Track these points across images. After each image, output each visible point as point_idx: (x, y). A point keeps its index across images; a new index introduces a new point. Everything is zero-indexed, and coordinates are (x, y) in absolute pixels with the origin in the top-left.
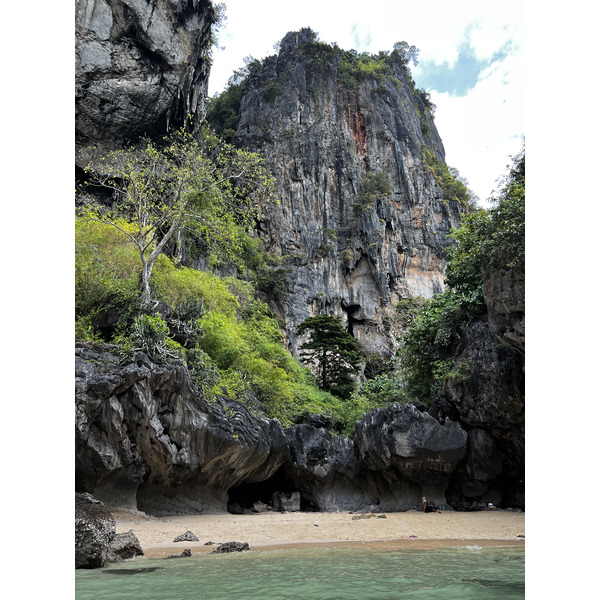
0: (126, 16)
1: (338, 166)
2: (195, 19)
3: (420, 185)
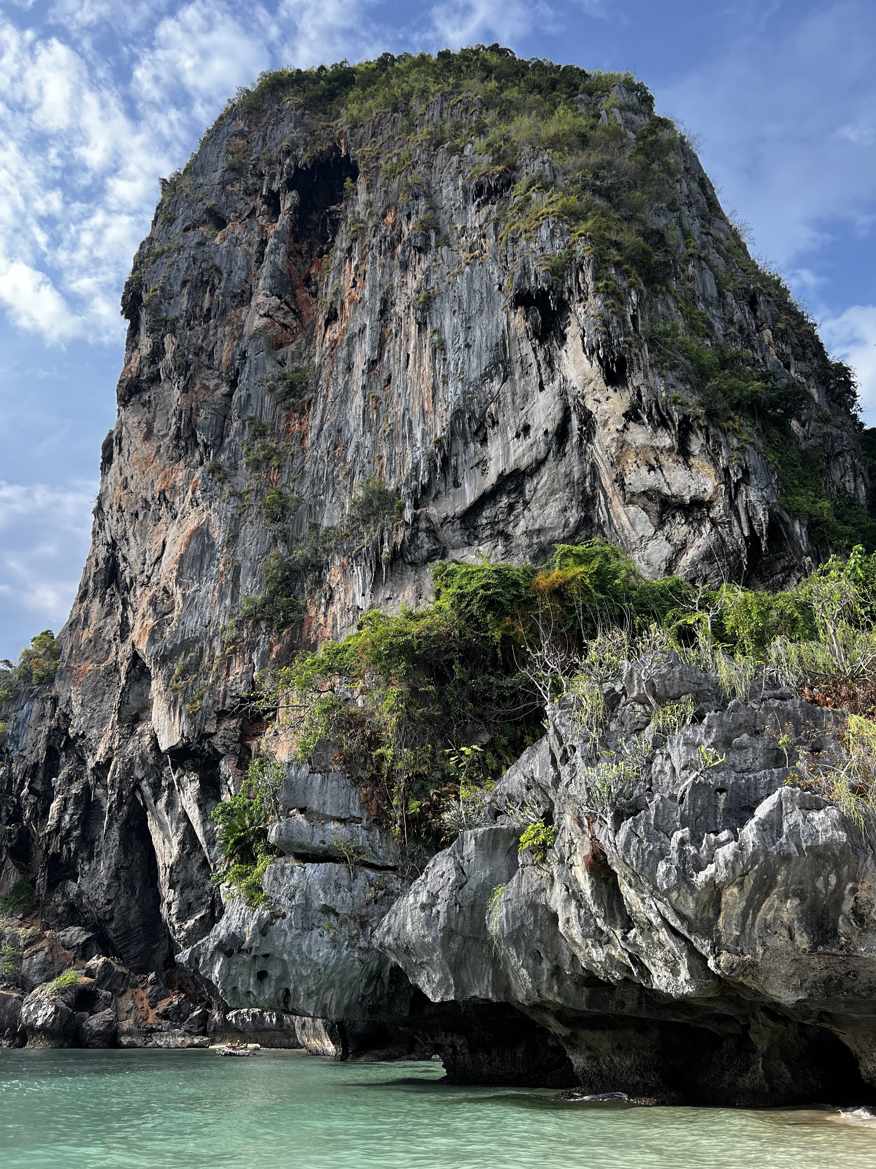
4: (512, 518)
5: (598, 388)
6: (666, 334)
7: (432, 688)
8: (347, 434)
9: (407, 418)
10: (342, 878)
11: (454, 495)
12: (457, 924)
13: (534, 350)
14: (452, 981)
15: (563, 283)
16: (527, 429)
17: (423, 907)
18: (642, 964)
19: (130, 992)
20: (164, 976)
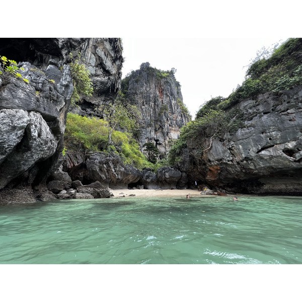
0: (99, 59)
1: (155, 102)
2: (118, 61)
3: (176, 109)
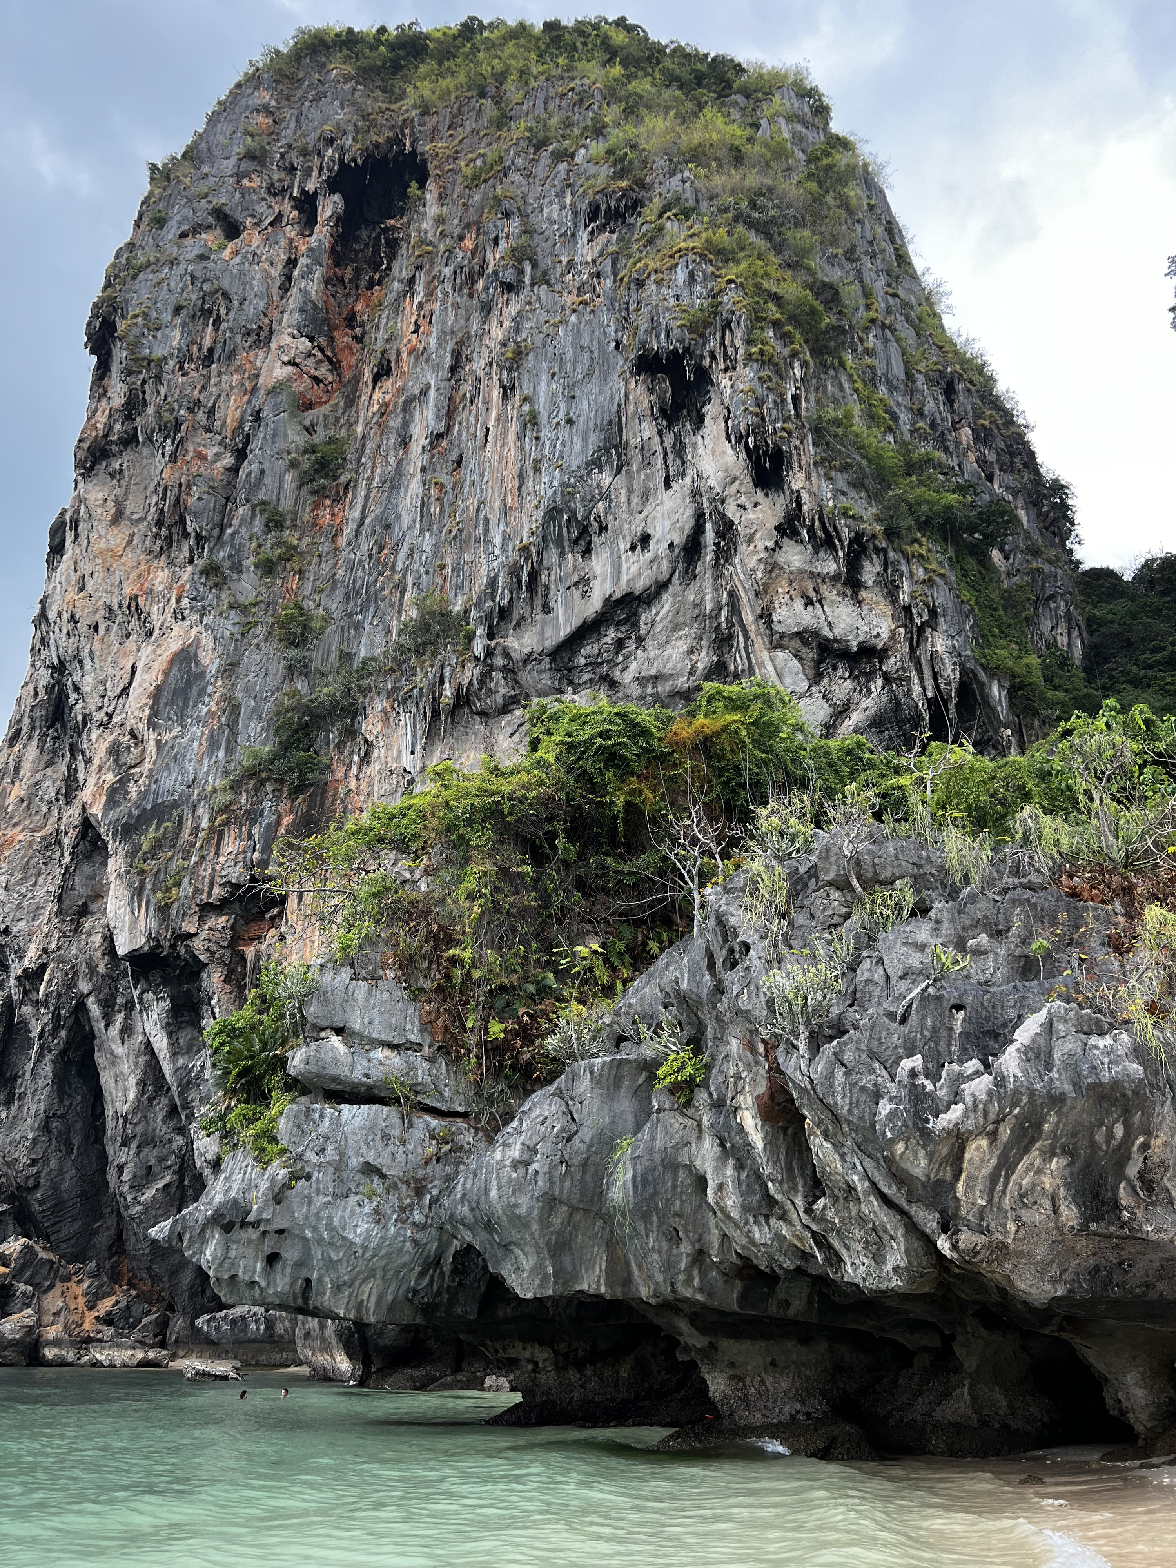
4: (620, 658)
5: (743, 489)
6: (837, 423)
7: (527, 868)
8: (397, 532)
9: (482, 515)
10: (392, 1126)
11: (544, 623)
12: (561, 1191)
13: (660, 433)
14: (550, 1269)
15: (704, 344)
16: (645, 539)
17: (515, 1165)
18: (830, 1247)
19: (59, 1287)
20: (108, 1266)
